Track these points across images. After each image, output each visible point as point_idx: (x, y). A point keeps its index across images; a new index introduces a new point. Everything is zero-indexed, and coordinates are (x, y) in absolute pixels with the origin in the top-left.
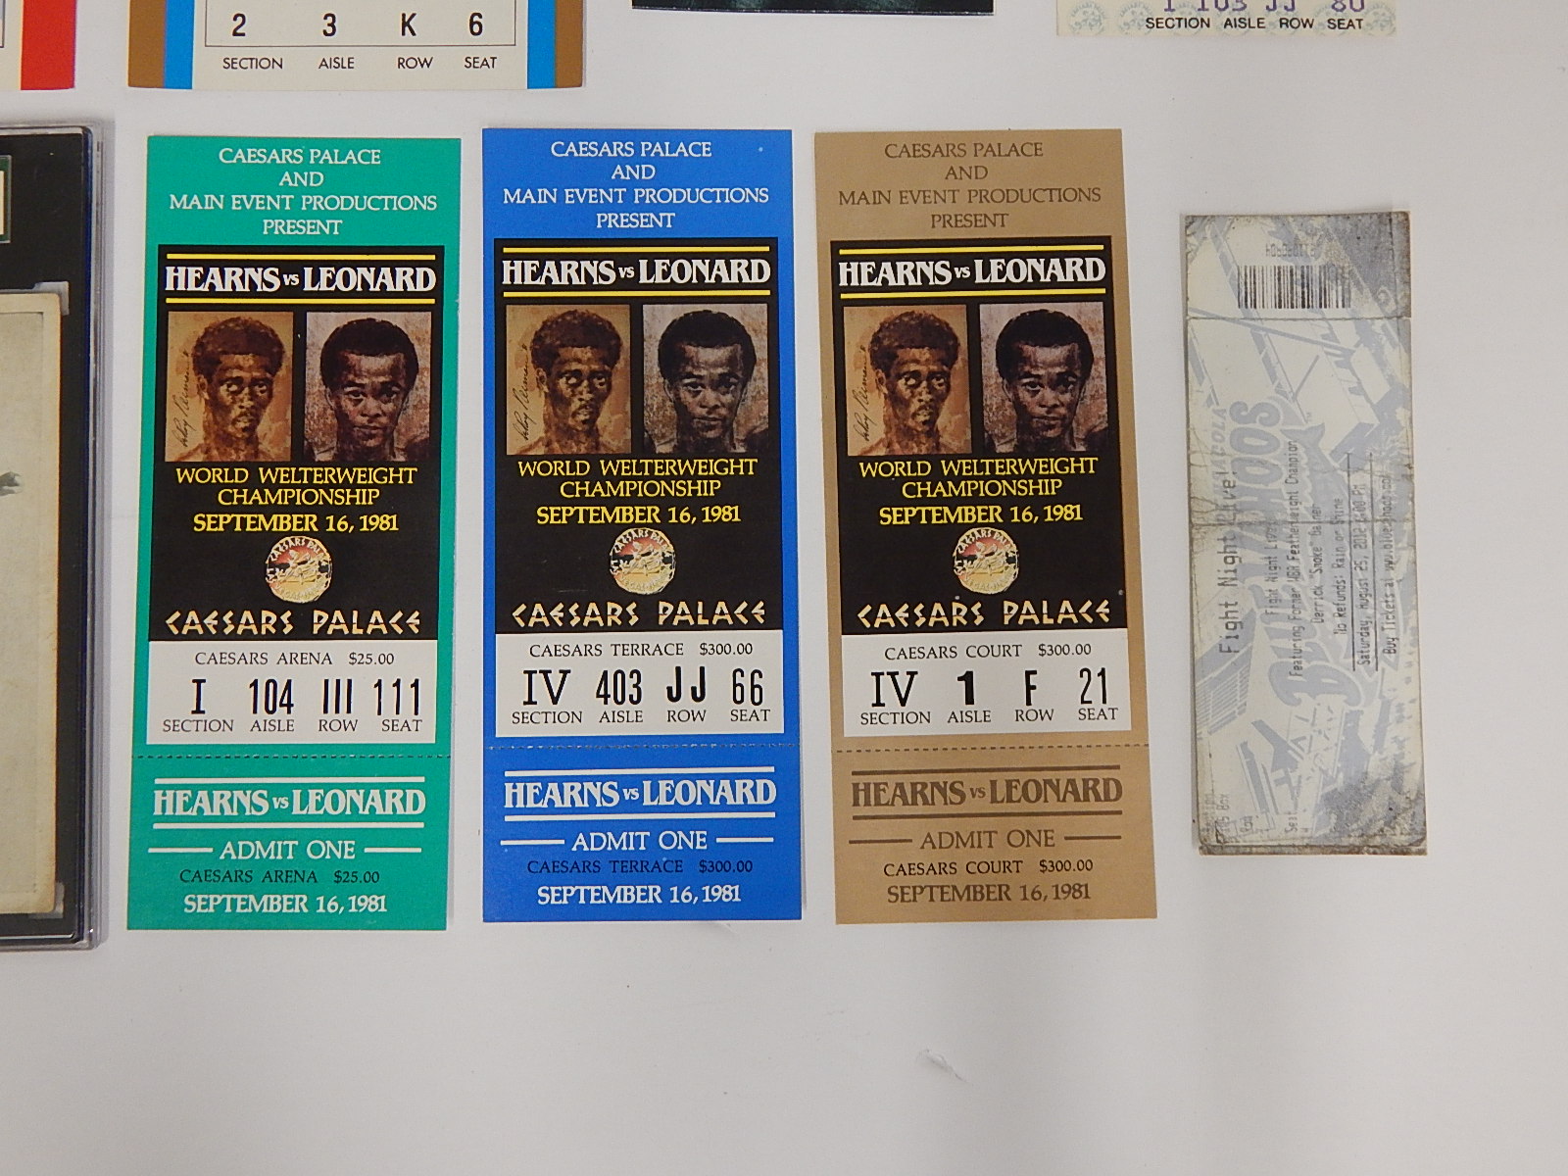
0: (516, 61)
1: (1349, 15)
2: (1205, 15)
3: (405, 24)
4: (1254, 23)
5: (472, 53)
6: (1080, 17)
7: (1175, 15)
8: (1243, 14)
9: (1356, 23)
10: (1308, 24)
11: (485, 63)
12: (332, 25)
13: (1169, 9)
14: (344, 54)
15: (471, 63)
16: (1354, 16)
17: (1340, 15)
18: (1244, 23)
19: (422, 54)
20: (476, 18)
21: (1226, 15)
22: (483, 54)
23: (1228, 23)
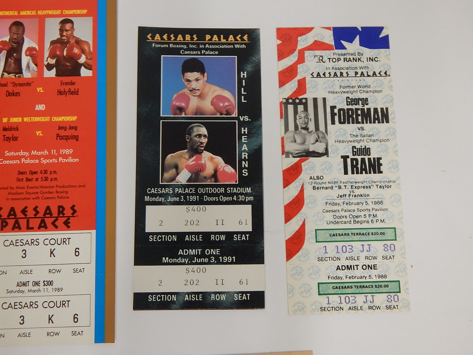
0: (90, 332)
1: (394, 304)
2: (341, 306)
3: (50, 319)
4: (359, 308)
5: (74, 329)
6: (296, 308)
7: (331, 306)
8: (355, 305)
9: (396, 307)
10: (378, 308)
11: (79, 334)
12: (23, 320)
13: (329, 303)
14: (27, 331)
15: (74, 334)
16: (395, 304)
17: (390, 304)
18: (355, 308)
19: (56, 330)
20: (76, 316)
21: (349, 305)
22: (78, 330)
23: (350, 308)
